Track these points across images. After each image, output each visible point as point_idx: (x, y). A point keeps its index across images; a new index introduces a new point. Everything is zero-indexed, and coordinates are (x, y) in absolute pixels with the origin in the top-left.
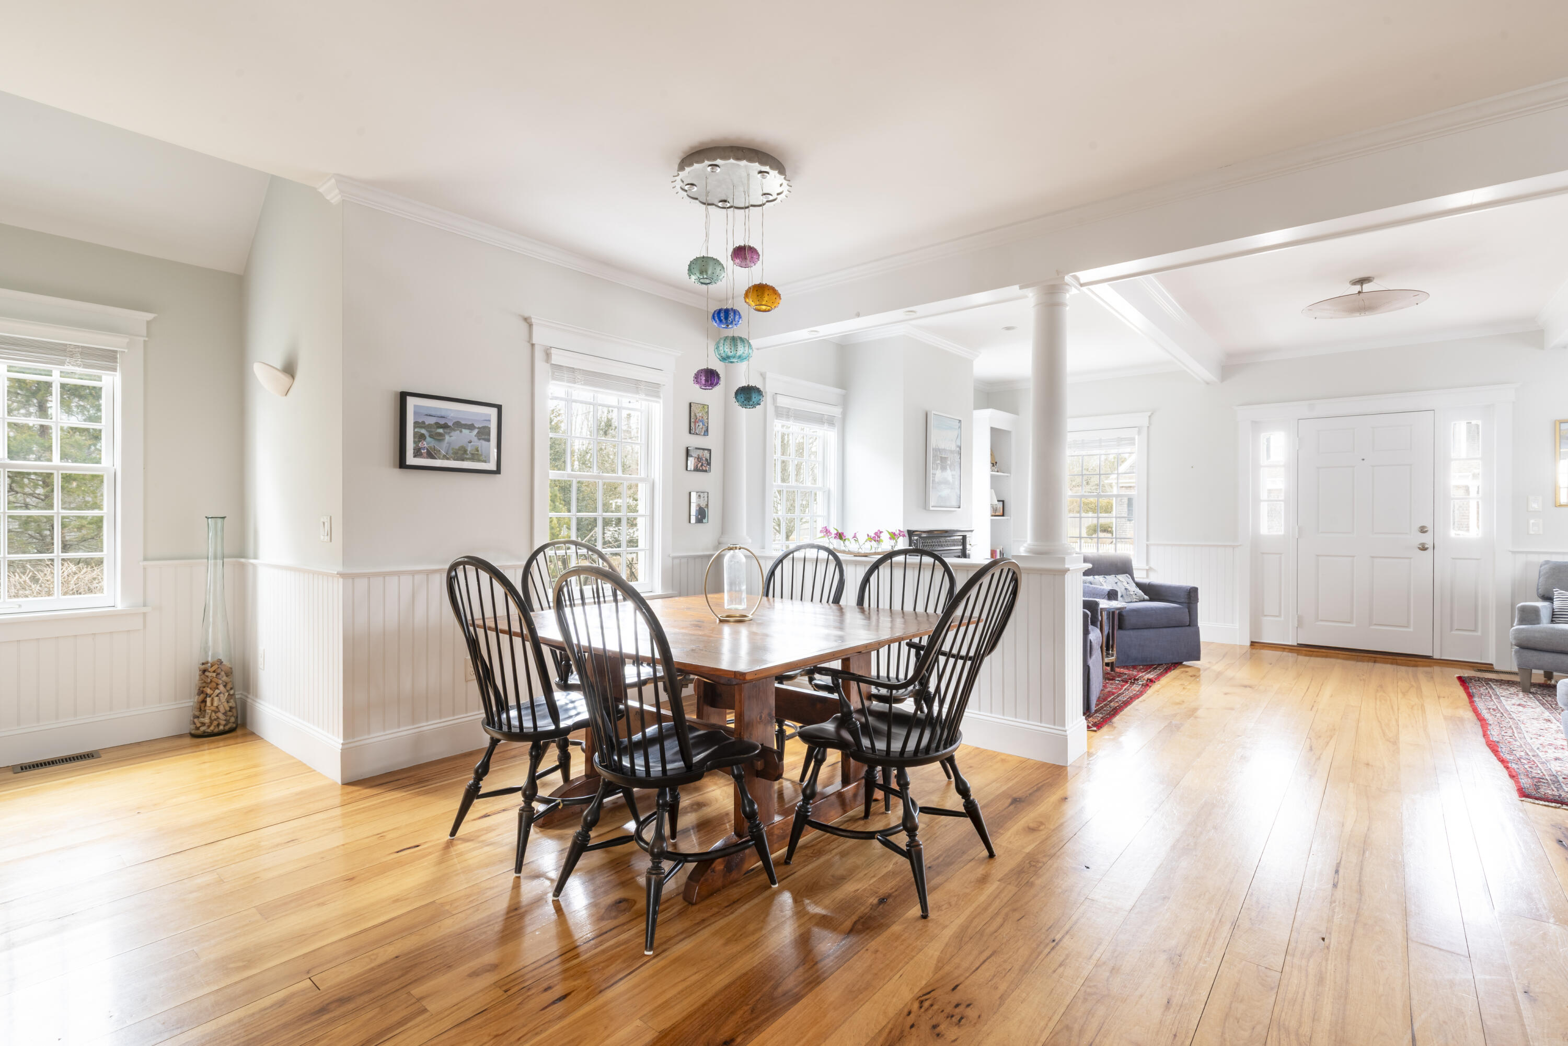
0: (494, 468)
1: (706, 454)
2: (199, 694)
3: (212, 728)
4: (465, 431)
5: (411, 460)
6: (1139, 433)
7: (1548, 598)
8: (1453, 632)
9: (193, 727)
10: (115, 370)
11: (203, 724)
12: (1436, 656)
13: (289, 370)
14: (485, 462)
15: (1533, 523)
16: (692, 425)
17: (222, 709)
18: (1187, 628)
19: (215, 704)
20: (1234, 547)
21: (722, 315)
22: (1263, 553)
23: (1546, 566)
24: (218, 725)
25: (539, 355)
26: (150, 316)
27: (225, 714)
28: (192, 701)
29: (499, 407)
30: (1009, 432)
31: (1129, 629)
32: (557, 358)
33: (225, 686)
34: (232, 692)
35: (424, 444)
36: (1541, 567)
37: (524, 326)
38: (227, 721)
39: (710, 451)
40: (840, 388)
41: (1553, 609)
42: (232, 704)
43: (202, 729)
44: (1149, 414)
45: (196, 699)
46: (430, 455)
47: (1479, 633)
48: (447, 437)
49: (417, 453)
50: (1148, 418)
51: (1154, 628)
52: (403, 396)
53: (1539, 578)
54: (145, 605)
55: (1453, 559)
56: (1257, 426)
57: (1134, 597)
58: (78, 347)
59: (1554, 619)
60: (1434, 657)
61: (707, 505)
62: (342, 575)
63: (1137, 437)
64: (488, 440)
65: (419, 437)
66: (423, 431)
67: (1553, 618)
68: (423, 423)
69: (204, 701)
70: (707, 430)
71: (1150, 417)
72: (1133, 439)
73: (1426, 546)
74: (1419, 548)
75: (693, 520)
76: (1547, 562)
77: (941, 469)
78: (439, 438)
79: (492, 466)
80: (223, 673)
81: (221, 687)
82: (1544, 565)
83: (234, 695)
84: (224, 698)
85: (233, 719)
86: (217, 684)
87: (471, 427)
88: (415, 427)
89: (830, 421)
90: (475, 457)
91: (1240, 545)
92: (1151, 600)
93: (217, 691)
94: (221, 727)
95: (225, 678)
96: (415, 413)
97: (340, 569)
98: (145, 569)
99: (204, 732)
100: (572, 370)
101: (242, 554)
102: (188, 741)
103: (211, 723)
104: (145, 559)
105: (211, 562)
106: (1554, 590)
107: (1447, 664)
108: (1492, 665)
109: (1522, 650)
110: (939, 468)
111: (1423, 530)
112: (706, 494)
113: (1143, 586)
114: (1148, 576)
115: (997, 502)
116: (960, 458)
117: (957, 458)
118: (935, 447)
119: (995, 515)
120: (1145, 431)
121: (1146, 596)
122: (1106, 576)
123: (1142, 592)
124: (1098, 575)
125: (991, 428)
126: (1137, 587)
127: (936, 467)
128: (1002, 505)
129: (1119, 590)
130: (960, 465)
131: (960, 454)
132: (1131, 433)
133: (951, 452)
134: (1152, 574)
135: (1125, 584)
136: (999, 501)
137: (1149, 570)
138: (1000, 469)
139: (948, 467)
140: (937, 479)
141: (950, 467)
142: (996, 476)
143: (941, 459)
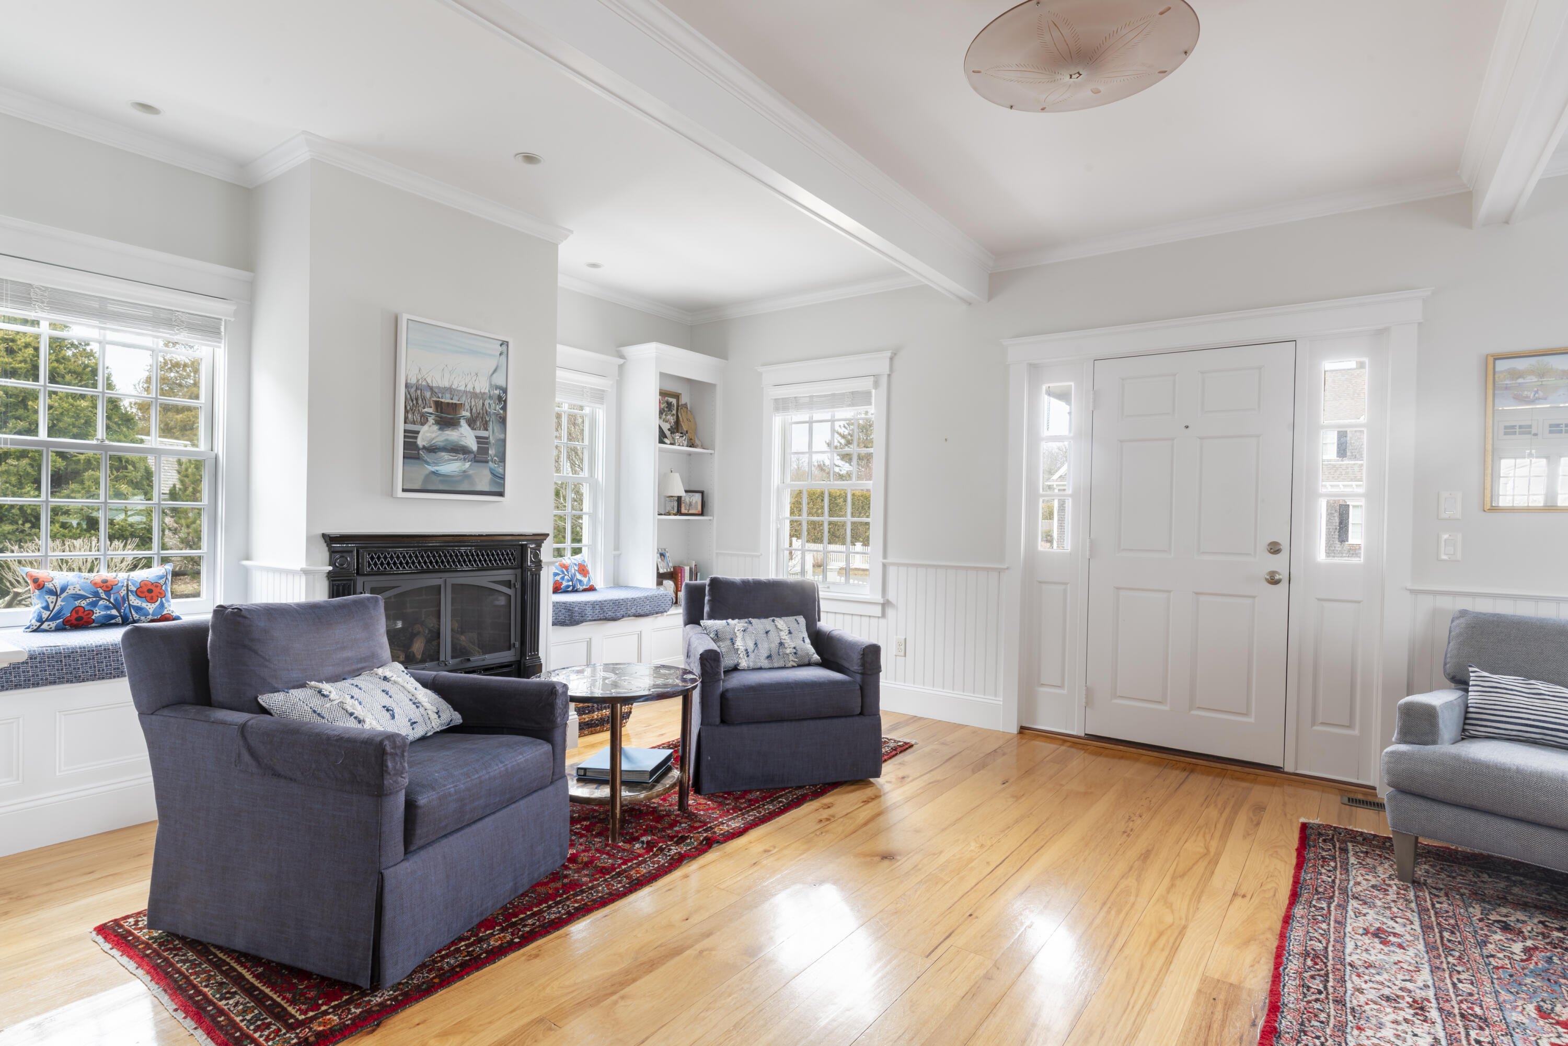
6: (876, 384)
7: (1461, 682)
8: (1315, 728)
12: (1289, 768)
15: (1446, 540)
18: (857, 718)
20: (1000, 571)
22: (1040, 582)
23: (1462, 620)
30: (712, 386)
31: (741, 724)
36: (1452, 621)
40: (243, 269)
41: (1467, 707)
44: (889, 354)
47: (1356, 732)
50: (888, 360)
51: (791, 720)
53: (1449, 643)
55: (1319, 600)
56: (1035, 371)
57: (791, 657)
59: (1467, 727)
60: (1286, 770)
63: (873, 389)
67: (1465, 724)
71: (891, 359)
72: (869, 394)
73: (1277, 577)
74: (1267, 580)
76: (1463, 613)
77: (437, 423)
82: (1458, 618)
89: (211, 327)
91: (1007, 568)
92: (821, 663)
106: (1471, 669)
107: (1305, 783)
108: (1374, 788)
109: (1400, 796)
110: (431, 420)
111: (1275, 549)
113: (820, 640)
114: (884, 615)
115: (683, 494)
116: (504, 408)
117: (497, 408)
118: (413, 381)
119: (679, 512)
120: (884, 381)
121: (816, 657)
122: (754, 621)
123: (812, 650)
124: (740, 617)
125: (663, 376)
126: (808, 641)
127: (417, 417)
128: (697, 498)
129: (766, 645)
130: (503, 421)
131: (502, 400)
132: (865, 384)
133: (474, 395)
134: (890, 612)
135: (784, 635)
136: (686, 491)
137: (886, 605)
138: (697, 442)
139: (463, 422)
140: (421, 442)
141: (471, 423)
142: (690, 454)
143: (439, 405)
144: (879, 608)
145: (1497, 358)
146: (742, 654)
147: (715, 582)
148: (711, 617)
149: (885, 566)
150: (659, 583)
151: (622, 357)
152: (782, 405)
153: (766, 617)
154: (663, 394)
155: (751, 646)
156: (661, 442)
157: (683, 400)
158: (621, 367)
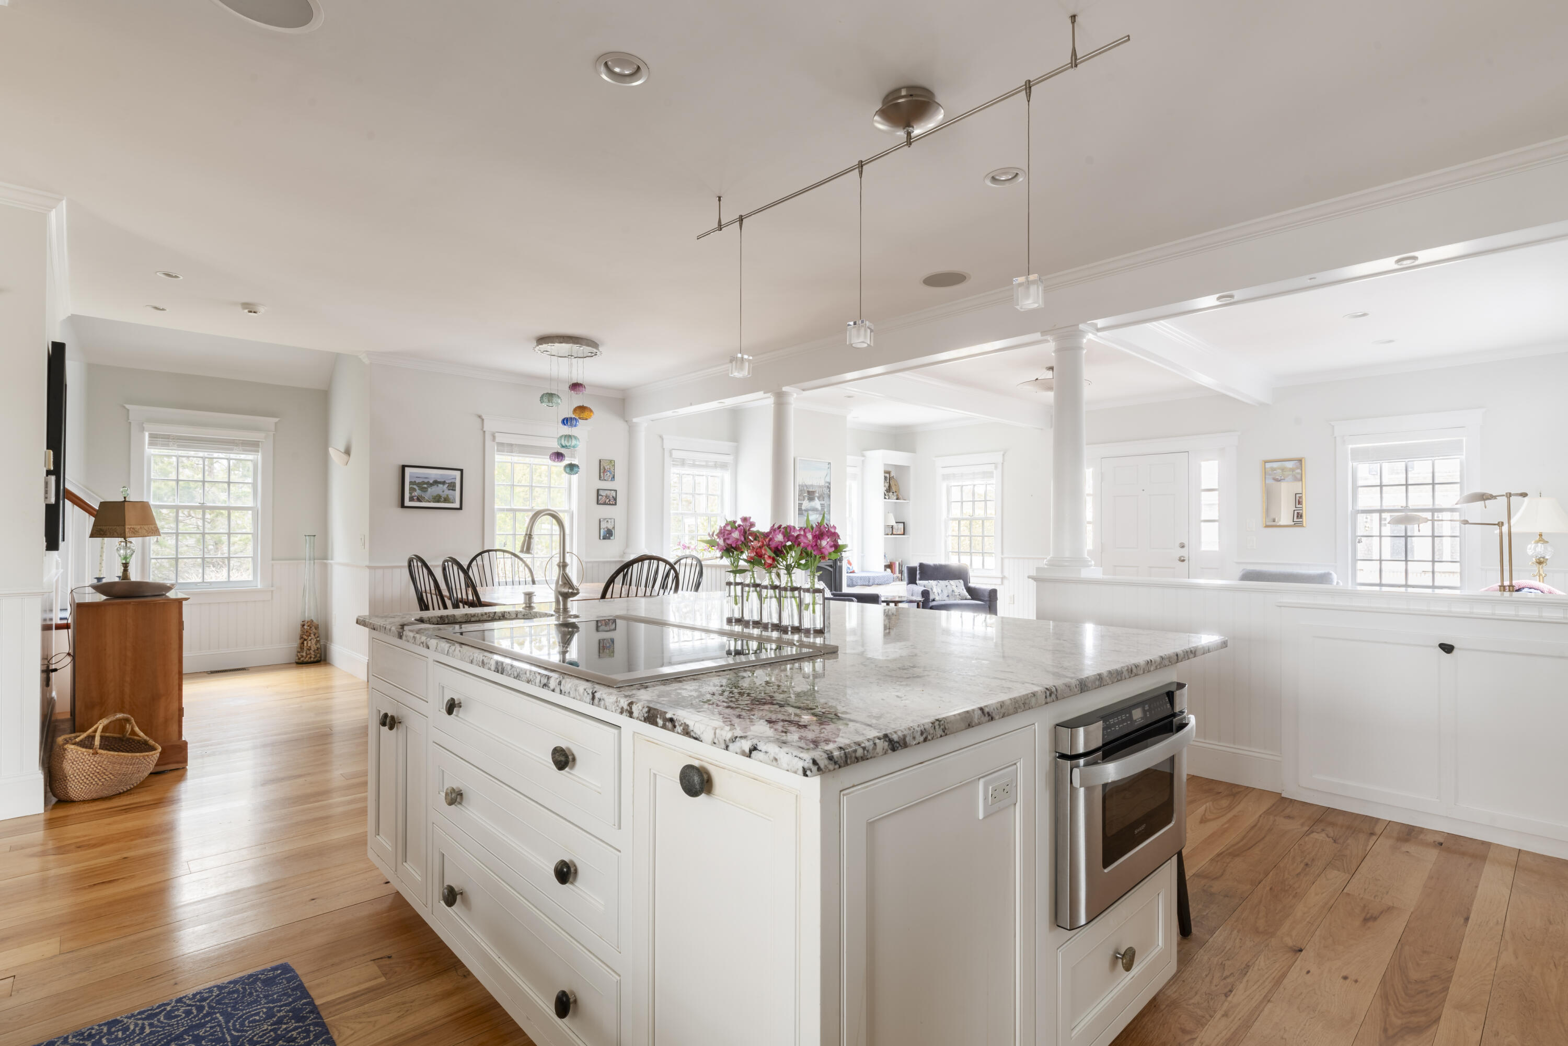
0: (458, 506)
1: (613, 493)
2: (300, 639)
3: (307, 659)
4: (441, 486)
5: (407, 503)
6: (996, 468)
9: (297, 658)
10: (258, 451)
11: (302, 656)
13: (348, 452)
14: (453, 503)
15: (1250, 540)
16: (602, 474)
17: (313, 649)
19: (309, 645)
21: (565, 421)
24: (311, 657)
25: (488, 438)
26: (277, 420)
27: (314, 651)
28: (296, 644)
29: (462, 471)
30: (908, 467)
32: (500, 438)
33: (314, 635)
34: (318, 639)
35: (415, 494)
37: (479, 420)
38: (316, 656)
39: (616, 491)
40: (735, 443)
42: (318, 645)
43: (302, 659)
44: (1002, 453)
45: (299, 641)
46: (419, 500)
48: (429, 490)
49: (411, 499)
52: (404, 467)
54: (272, 586)
55: (1203, 568)
57: (958, 596)
58: (240, 440)
61: (614, 528)
62: (369, 567)
63: (995, 472)
64: (455, 490)
65: (412, 490)
66: (415, 487)
68: (415, 482)
69: (303, 643)
70: (614, 477)
71: (1003, 455)
72: (992, 473)
73: (1184, 558)
74: (1178, 560)
75: (601, 538)
77: (808, 499)
78: (424, 490)
79: (457, 505)
80: (313, 627)
81: (312, 635)
83: (319, 641)
84: (314, 642)
85: (318, 655)
86: (310, 634)
87: (444, 483)
88: (410, 485)
89: (724, 466)
90: (446, 500)
92: (973, 599)
93: (310, 638)
94: (312, 659)
95: (314, 630)
96: (411, 477)
97: (367, 563)
98: (273, 565)
99: (303, 661)
100: (511, 445)
101: (326, 558)
102: (295, 665)
103: (307, 656)
104: (273, 560)
105: (308, 562)
111: (1182, 546)
112: (613, 520)
113: (970, 590)
114: (1002, 583)
115: (894, 523)
116: (830, 491)
117: (826, 491)
118: (801, 483)
119: (892, 534)
120: (1000, 466)
121: (969, 597)
122: (940, 581)
123: (967, 594)
124: (934, 580)
125: (885, 465)
126: (965, 590)
127: (802, 498)
128: (901, 526)
129: (946, 591)
130: (829, 496)
131: (829, 488)
132: (991, 468)
133: (820, 487)
134: (1006, 582)
135: (954, 587)
136: (896, 523)
137: (1003, 578)
138: (900, 496)
139: (816, 498)
140: (803, 508)
141: (819, 498)
142: (896, 503)
143: (809, 492)
144: (1000, 580)
145: (1266, 462)
146: (936, 594)
147: (921, 565)
148: (920, 579)
149: (1002, 559)
150: (885, 570)
151: (863, 456)
152: (946, 477)
153: (945, 580)
154: (886, 472)
155: (940, 591)
156: (885, 498)
157: (892, 475)
158: (863, 461)
